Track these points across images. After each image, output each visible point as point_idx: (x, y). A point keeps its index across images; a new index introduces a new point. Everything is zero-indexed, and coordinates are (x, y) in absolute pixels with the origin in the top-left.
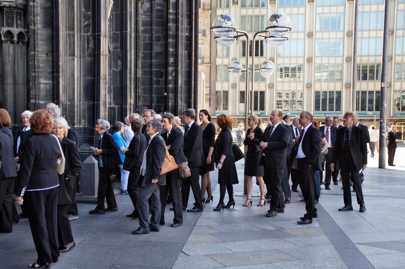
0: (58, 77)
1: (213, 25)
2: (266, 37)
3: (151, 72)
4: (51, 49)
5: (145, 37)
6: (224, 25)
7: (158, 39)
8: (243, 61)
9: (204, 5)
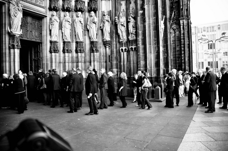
0: (146, 60)
1: (199, 39)
3: (176, 57)
4: (144, 52)
5: (173, 45)
6: (203, 38)
7: (178, 45)
9: (193, 33)
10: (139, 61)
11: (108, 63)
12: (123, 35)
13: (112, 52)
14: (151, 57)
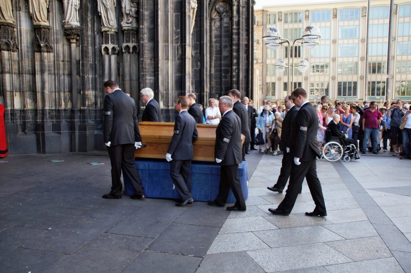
0: (158, 75)
1: (264, 36)
2: (302, 43)
3: (221, 71)
4: (153, 56)
5: (217, 46)
6: (272, 35)
7: (226, 47)
8: (286, 61)
9: (258, 22)
10: (143, 75)
11: (76, 77)
12: (109, 18)
13: (84, 53)
14: (168, 68)
